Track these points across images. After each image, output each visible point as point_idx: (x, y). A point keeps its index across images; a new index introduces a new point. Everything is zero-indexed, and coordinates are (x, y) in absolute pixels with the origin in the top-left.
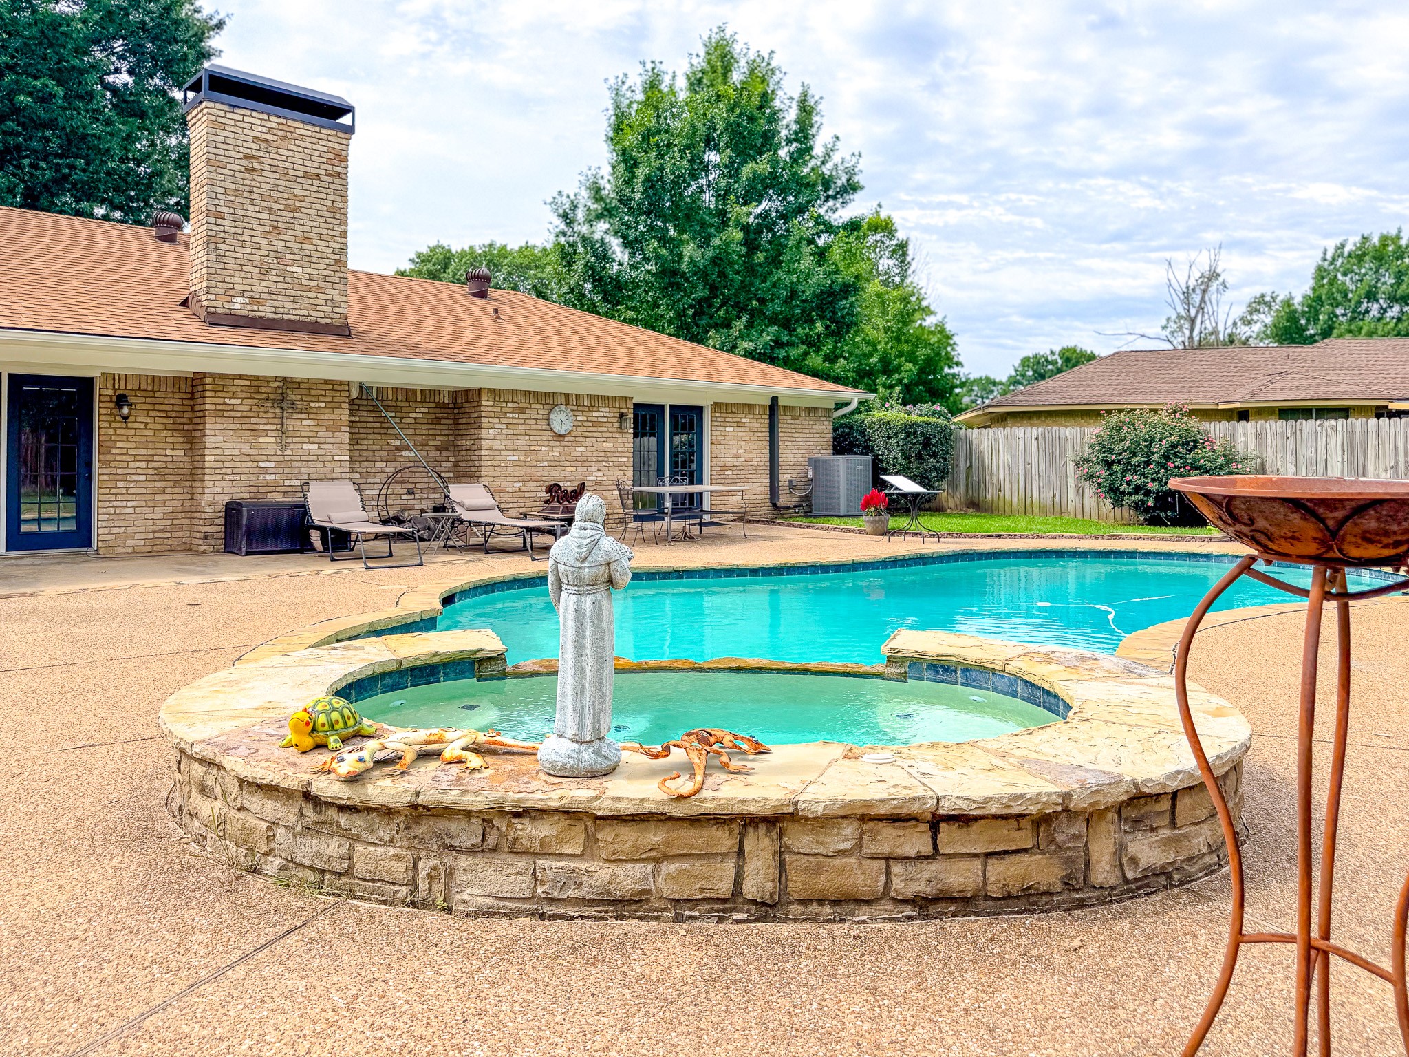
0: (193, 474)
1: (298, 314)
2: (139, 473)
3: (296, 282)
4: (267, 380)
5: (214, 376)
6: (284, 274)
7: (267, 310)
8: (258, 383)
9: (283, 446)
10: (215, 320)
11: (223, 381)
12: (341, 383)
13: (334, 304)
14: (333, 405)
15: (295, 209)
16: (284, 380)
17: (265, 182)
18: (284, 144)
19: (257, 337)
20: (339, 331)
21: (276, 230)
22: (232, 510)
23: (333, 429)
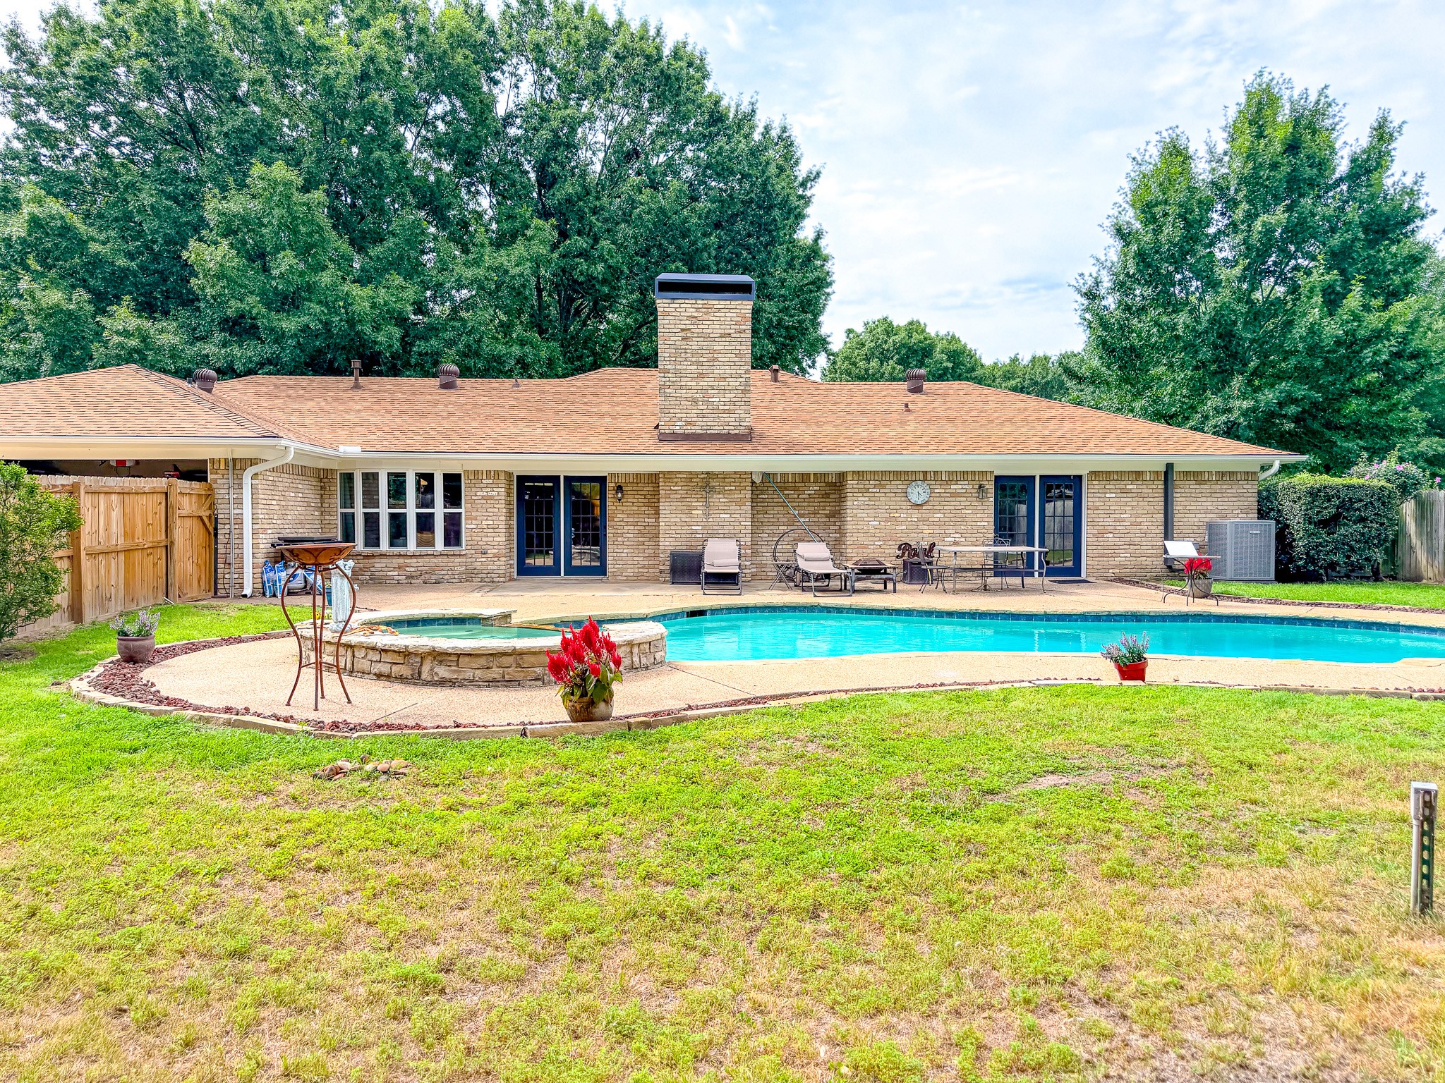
0: (655, 537)
1: (717, 428)
2: (630, 533)
3: (715, 408)
4: (697, 474)
5: (664, 473)
6: (707, 403)
7: (696, 429)
8: (691, 476)
9: (708, 516)
10: (664, 438)
11: (669, 475)
12: (746, 473)
13: (741, 420)
14: (740, 488)
15: (714, 360)
16: (708, 473)
17: (694, 346)
18: (706, 317)
19: (684, 446)
20: (745, 437)
21: (701, 375)
22: (675, 556)
23: (740, 504)
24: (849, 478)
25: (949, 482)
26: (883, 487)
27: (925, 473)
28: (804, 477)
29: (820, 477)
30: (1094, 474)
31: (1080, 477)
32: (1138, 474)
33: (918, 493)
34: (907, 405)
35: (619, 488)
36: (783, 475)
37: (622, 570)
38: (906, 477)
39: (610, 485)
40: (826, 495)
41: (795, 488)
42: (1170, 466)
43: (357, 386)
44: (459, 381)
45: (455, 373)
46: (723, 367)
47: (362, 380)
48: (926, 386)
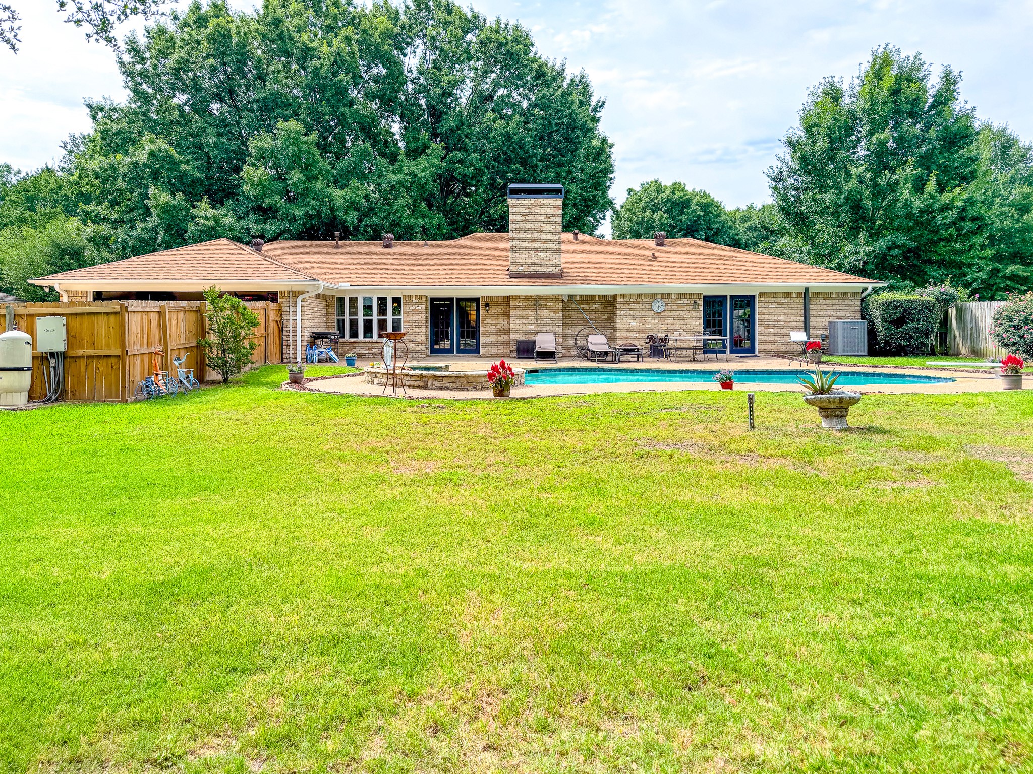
0: (508, 332)
1: (542, 271)
2: (493, 330)
3: (542, 259)
4: (531, 296)
5: (512, 296)
6: (537, 256)
7: (531, 270)
8: (528, 297)
9: (537, 320)
10: (512, 276)
11: (515, 297)
12: (559, 296)
13: (556, 265)
14: (555, 304)
15: (541, 232)
16: (537, 296)
17: (529, 224)
18: (537, 208)
19: (523, 281)
20: (559, 275)
21: (534, 241)
22: (519, 343)
23: (556, 313)
24: (618, 298)
25: (676, 300)
26: (638, 303)
27: (662, 295)
28: (593, 298)
29: (601, 297)
30: (762, 294)
31: (754, 296)
32: (788, 294)
33: (658, 306)
34: (653, 254)
35: (487, 305)
36: (580, 296)
37: (489, 351)
38: (651, 297)
39: (482, 303)
40: (605, 308)
41: (587, 304)
42: (807, 289)
43: (337, 247)
44: (394, 243)
45: (391, 239)
46: (546, 236)
47: (341, 243)
48: (667, 241)
